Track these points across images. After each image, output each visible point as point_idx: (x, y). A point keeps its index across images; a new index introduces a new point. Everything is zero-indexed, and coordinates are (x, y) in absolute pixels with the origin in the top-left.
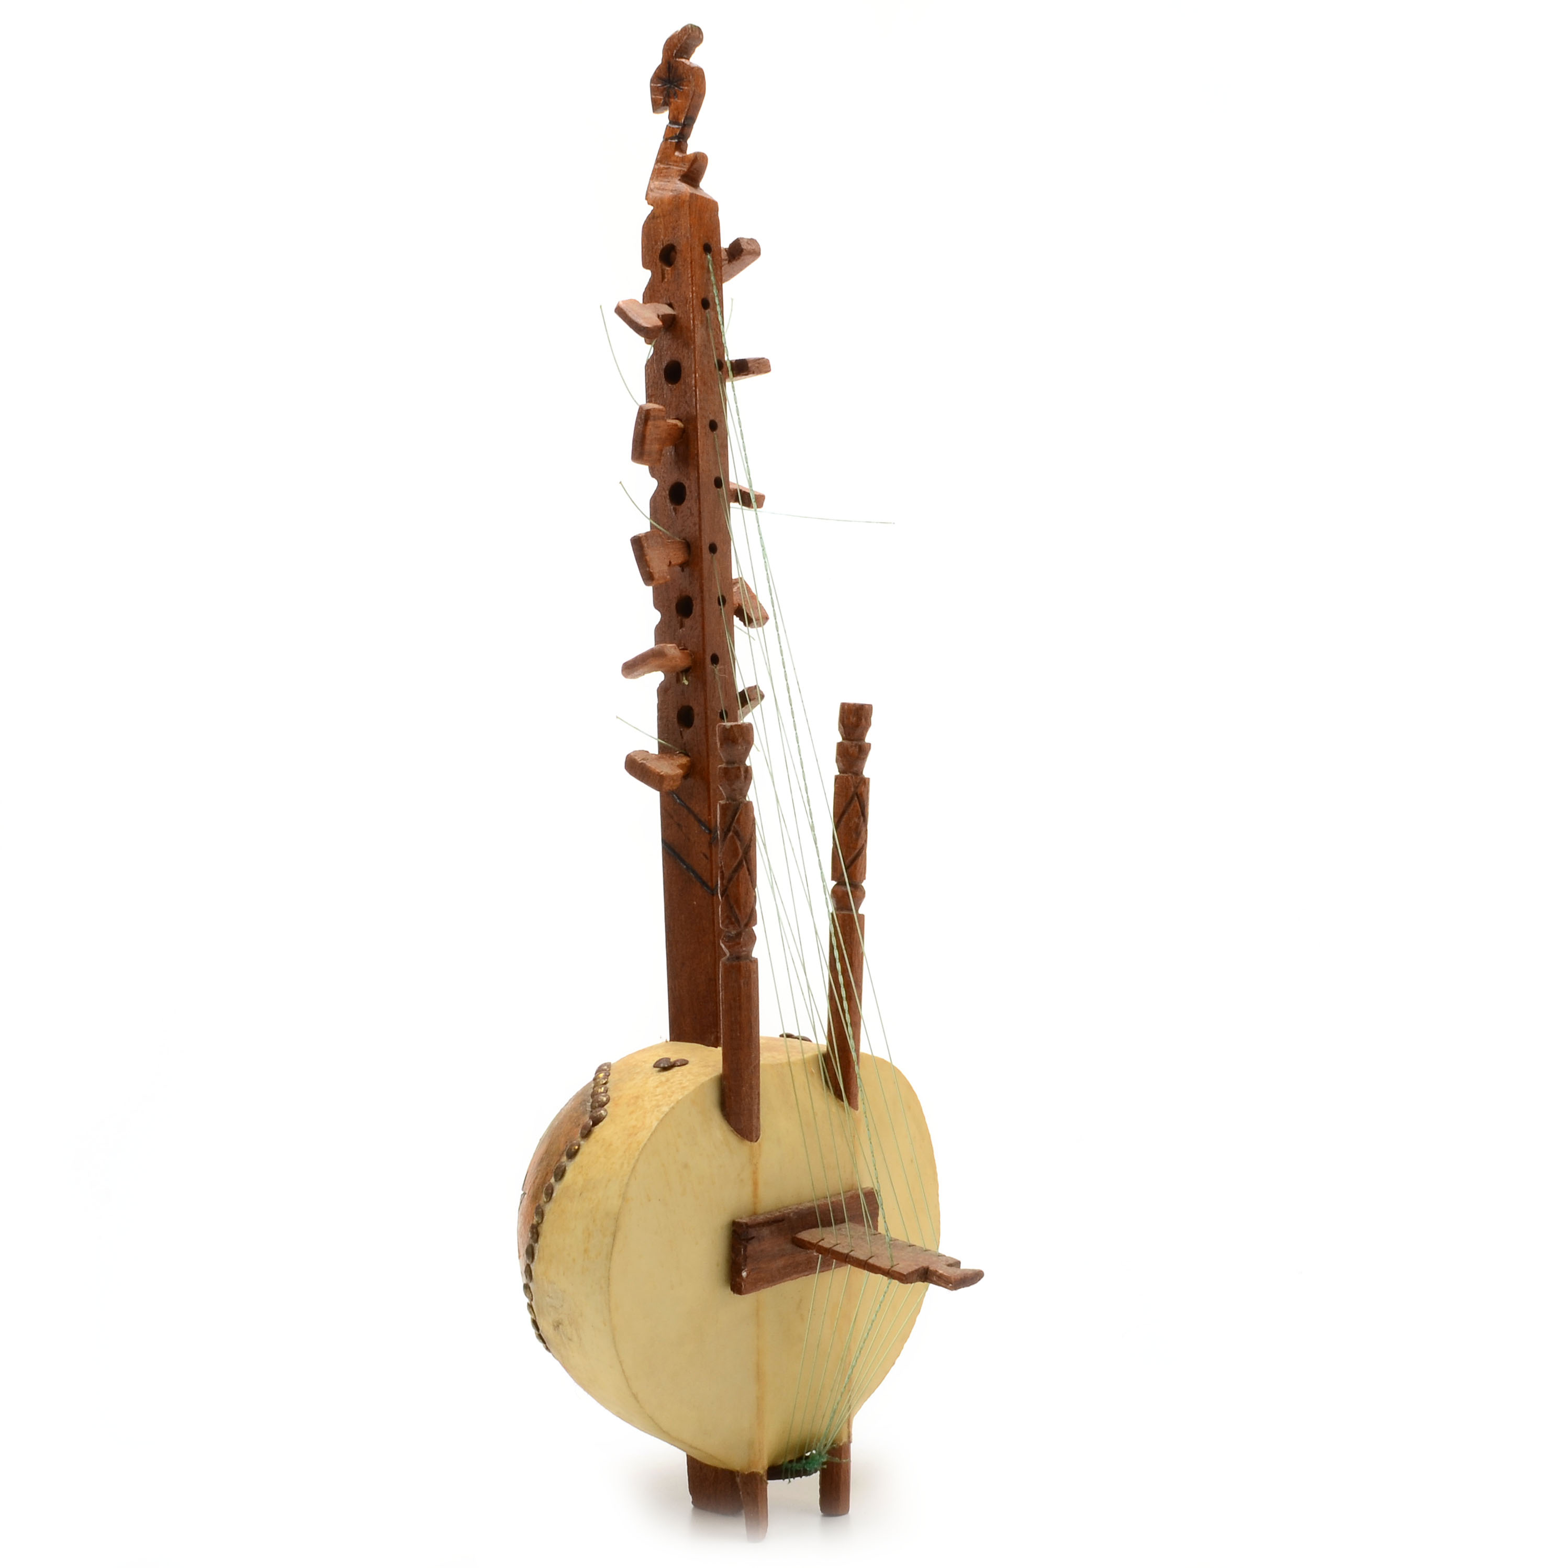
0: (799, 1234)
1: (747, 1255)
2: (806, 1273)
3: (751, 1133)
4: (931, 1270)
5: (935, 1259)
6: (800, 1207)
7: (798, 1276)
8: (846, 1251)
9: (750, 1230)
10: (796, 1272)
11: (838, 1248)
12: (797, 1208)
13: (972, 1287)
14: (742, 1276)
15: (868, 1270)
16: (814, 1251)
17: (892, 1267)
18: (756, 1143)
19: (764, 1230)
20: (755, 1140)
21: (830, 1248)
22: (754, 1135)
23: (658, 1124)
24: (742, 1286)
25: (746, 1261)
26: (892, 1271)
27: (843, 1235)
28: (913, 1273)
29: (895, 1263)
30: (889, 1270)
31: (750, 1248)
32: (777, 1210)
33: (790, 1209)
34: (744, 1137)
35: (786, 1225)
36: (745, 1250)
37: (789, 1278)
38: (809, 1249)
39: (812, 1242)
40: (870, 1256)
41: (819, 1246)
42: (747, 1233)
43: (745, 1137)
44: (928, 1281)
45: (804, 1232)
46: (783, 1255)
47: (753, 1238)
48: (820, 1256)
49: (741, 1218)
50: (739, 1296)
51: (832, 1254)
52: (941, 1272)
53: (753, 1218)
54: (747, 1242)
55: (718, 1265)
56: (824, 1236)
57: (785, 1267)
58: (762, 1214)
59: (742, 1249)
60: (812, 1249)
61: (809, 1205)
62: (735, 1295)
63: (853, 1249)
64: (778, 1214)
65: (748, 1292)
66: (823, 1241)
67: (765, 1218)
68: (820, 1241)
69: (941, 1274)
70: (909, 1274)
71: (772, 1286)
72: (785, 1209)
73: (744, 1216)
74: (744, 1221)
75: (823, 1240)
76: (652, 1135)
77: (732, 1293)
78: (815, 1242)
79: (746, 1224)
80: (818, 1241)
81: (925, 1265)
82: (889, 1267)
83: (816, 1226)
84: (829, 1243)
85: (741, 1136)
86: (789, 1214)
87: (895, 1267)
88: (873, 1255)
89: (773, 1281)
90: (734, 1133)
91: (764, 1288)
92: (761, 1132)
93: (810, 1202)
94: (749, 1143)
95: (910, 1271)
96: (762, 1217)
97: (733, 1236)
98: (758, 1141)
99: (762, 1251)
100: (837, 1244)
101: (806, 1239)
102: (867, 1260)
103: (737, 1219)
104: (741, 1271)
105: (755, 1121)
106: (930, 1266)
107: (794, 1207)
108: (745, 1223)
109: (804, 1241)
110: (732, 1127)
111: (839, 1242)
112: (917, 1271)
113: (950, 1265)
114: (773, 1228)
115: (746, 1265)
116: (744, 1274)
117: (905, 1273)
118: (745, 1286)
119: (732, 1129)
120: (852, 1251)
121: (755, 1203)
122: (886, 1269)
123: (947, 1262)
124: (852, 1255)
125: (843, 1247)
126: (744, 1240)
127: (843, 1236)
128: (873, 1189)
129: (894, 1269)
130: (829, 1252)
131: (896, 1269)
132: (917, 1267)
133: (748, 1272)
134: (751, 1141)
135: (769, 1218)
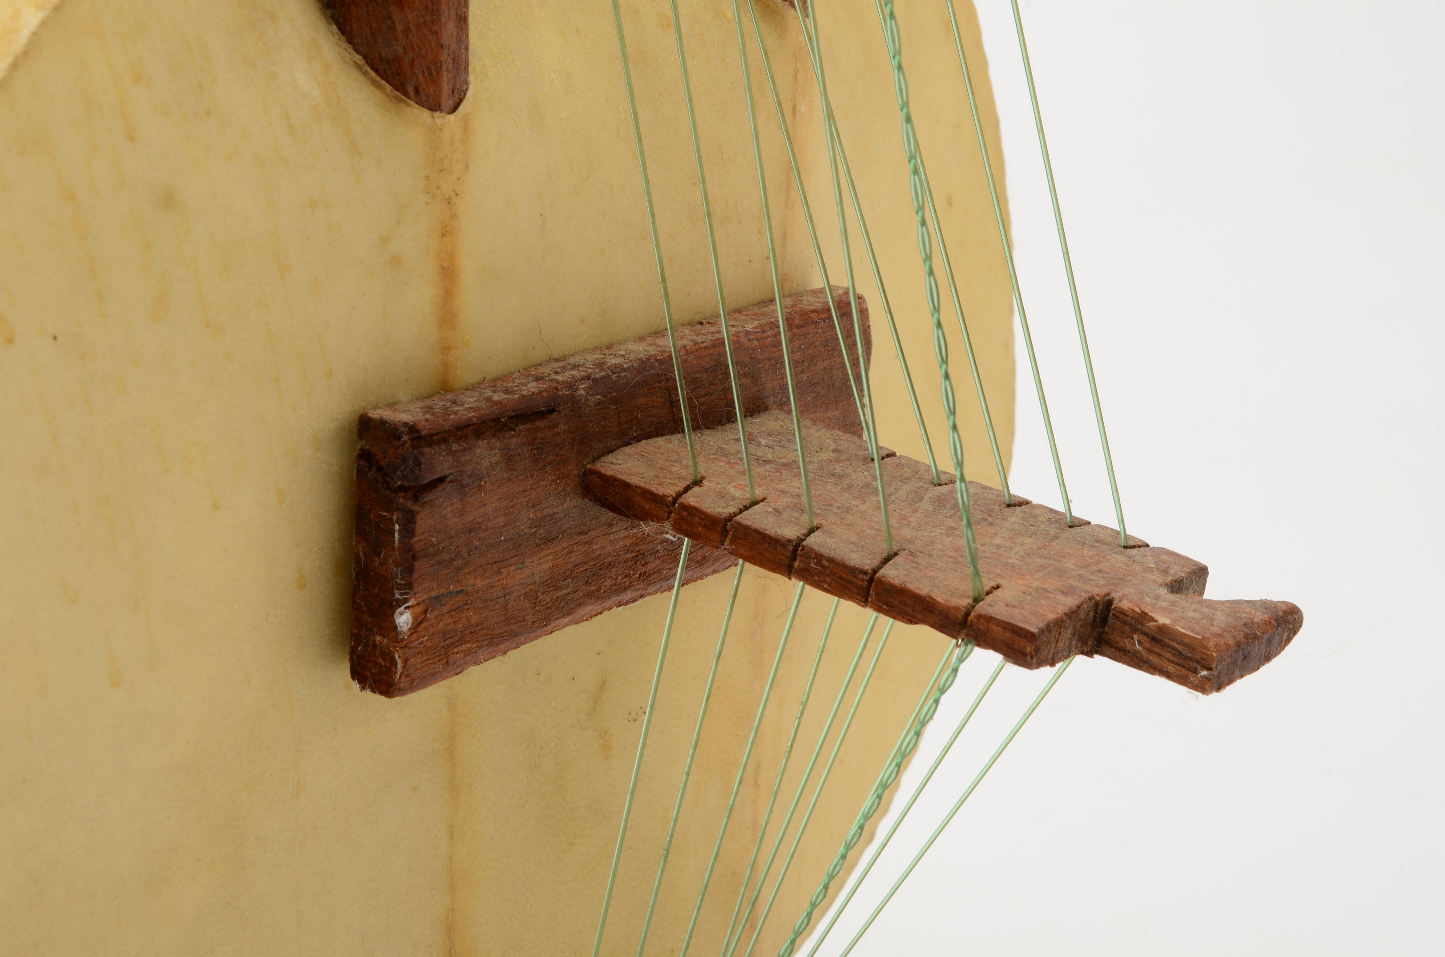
0: (609, 458)
1: (417, 547)
2: (629, 595)
3: (433, 73)
4: (1123, 613)
5: (1118, 559)
6: (613, 361)
7: (599, 608)
8: (790, 532)
9: (426, 450)
10: (594, 596)
11: (754, 518)
12: (600, 365)
13: (1266, 669)
14: (395, 627)
15: (879, 609)
16: (668, 526)
17: (977, 600)
18: (452, 117)
19: (478, 451)
20: (451, 103)
21: (730, 517)
22: (446, 88)
23: (43, 23)
24: (394, 663)
25: (410, 570)
26: (979, 617)
27: (769, 462)
28: (1059, 623)
29: (988, 585)
30: (967, 614)
31: (424, 522)
32: (526, 371)
33: (575, 367)
34: (406, 94)
35: (561, 428)
36: (408, 531)
37: (566, 620)
38: (645, 516)
39: (661, 491)
40: (883, 549)
41: (687, 508)
42: (418, 464)
43: (411, 90)
44: (1106, 649)
45: (627, 450)
46: (548, 540)
47: (441, 480)
48: (686, 539)
49: (392, 405)
50: (382, 698)
51: (733, 541)
52: (1163, 620)
53: (438, 404)
54: (416, 499)
55: (302, 586)
56: (702, 470)
57: (552, 583)
58: (472, 388)
59: (397, 527)
60: (659, 519)
61: (641, 350)
62: (368, 694)
63: (817, 522)
64: (532, 387)
65: (415, 683)
66: (696, 489)
67: (484, 405)
68: (687, 489)
69: (1163, 629)
70: (1048, 628)
71: (505, 653)
72: (556, 365)
73: (403, 396)
74: (405, 417)
75: (697, 482)
76: (14, 66)
77: (356, 686)
78: (668, 490)
79: (412, 429)
80: (681, 486)
81: (1097, 588)
82: (966, 602)
83: (674, 427)
84: (722, 495)
85: (397, 88)
86: (571, 385)
87: (989, 599)
88: (895, 549)
89: (514, 635)
90: (365, 74)
91: (476, 664)
92: (472, 78)
93: (642, 339)
94: (425, 115)
95: (1052, 616)
96: (471, 400)
97: (360, 472)
98: (460, 109)
99: (471, 529)
100: (755, 503)
101: (634, 481)
102: (875, 571)
103: (376, 407)
104: (393, 606)
105: (450, 27)
106: (1114, 595)
107: (592, 357)
108: (406, 424)
109: (627, 485)
110: (356, 50)
111: (759, 493)
112: (1072, 614)
113: (1177, 587)
114: (515, 441)
115: (409, 586)
116: (404, 620)
117: (1034, 630)
118: (406, 661)
119: (359, 58)
120: (812, 531)
121: (446, 349)
122: (957, 609)
123: (1165, 572)
124: (816, 547)
125: (777, 512)
126: (401, 488)
127: (768, 467)
128: (847, 293)
129: (982, 608)
130: (725, 532)
131: (989, 607)
132: (1071, 602)
133: (418, 610)
134: (434, 106)
135: (496, 403)
